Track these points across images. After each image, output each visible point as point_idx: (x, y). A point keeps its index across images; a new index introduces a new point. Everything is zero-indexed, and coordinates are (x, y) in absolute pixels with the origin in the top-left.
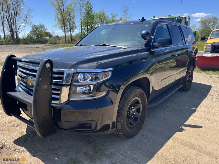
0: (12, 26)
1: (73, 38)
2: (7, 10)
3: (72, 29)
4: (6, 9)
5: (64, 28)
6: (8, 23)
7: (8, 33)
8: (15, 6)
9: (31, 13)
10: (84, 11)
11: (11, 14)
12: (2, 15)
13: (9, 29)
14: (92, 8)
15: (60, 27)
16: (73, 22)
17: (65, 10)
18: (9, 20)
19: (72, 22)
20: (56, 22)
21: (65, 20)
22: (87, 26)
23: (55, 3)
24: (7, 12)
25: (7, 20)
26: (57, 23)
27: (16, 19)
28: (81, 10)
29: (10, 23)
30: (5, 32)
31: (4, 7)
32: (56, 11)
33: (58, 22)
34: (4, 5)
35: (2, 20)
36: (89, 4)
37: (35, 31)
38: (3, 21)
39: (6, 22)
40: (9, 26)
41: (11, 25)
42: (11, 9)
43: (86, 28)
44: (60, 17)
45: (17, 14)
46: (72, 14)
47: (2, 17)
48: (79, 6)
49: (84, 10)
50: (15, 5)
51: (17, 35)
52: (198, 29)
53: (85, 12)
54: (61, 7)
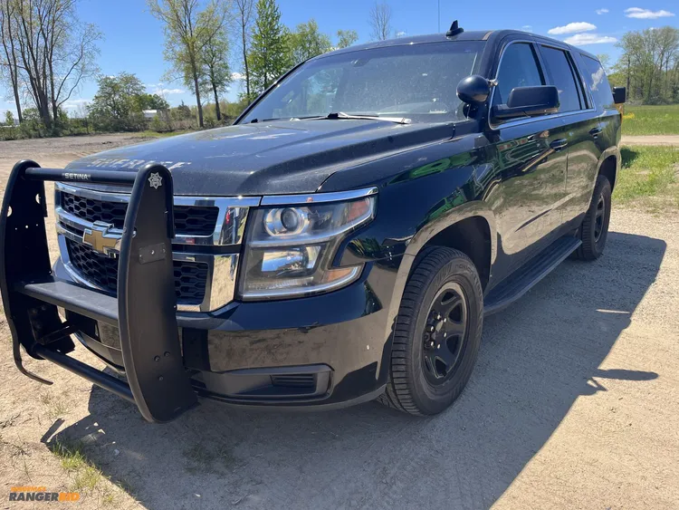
0: (39, 83)
1: (222, 111)
2: (24, 34)
3: (220, 82)
4: (19, 33)
5: (194, 84)
6: (29, 72)
7: (29, 102)
8: (46, 23)
9: (94, 42)
10: (253, 28)
11: (35, 46)
12: (9, 51)
13: (33, 92)
14: (279, 16)
15: (183, 81)
16: (221, 62)
17: (197, 26)
18: (32, 64)
19: (217, 62)
20: (171, 65)
21: (197, 56)
22: (262, 73)
23: (166, 9)
24: (25, 40)
25: (25, 64)
26: (171, 67)
27: (50, 62)
28: (243, 26)
29: (34, 73)
30: (21, 102)
31: (14, 25)
32: (169, 31)
33: (176, 66)
34: (13, 20)
35: (10, 65)
36: (267, 6)
37: (110, 94)
38: (13, 68)
39: (24, 72)
40: (32, 84)
41: (39, 79)
42: (34, 31)
43: (263, 78)
44: (180, 48)
45: (52, 46)
46: (217, 39)
47: (11, 58)
48: (236, 12)
49: (254, 24)
50: (47, 19)
51: (55, 108)
52: (617, 66)
53: (257, 29)
54: (182, 19)
